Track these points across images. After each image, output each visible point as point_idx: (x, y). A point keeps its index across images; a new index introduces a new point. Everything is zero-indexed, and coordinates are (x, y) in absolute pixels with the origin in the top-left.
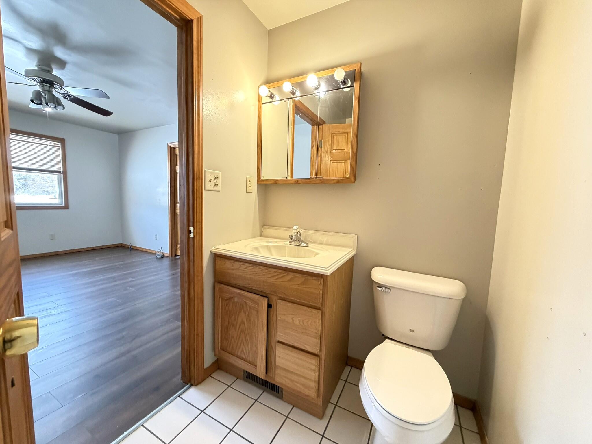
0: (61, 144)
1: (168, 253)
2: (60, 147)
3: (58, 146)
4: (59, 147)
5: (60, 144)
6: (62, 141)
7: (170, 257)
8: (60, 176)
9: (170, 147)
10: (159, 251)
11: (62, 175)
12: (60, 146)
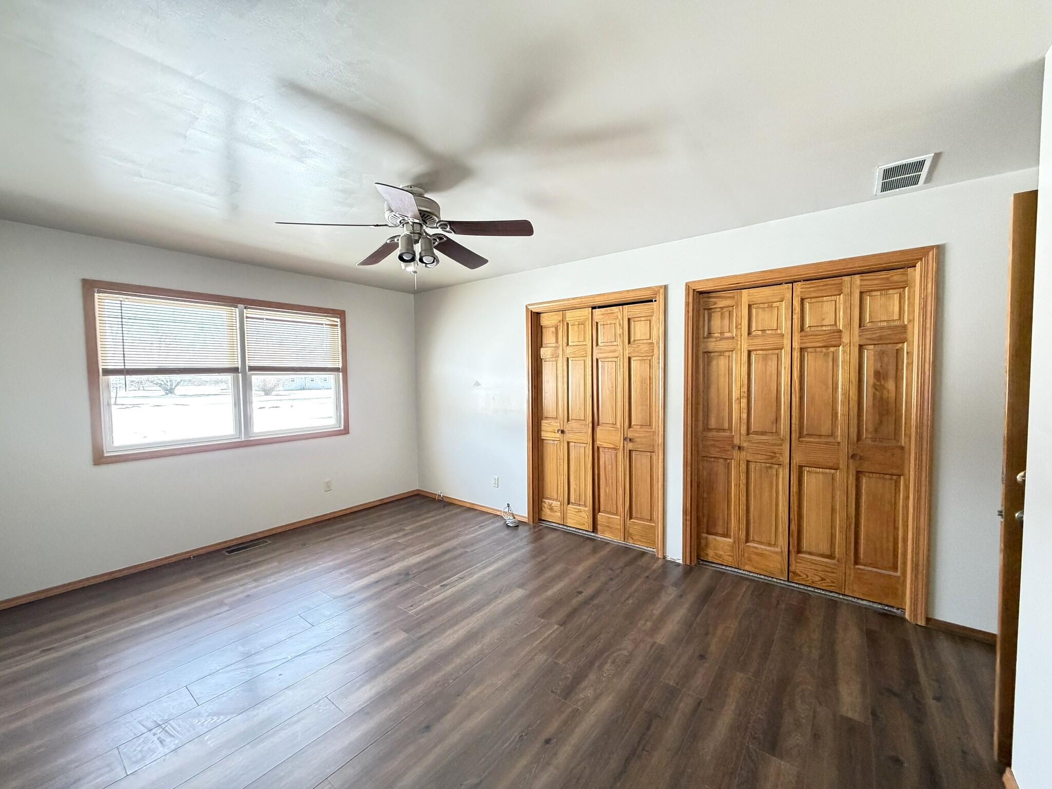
0: (341, 321)
1: (527, 516)
2: (339, 326)
3: (336, 323)
4: (337, 325)
5: (338, 320)
6: (341, 314)
7: (531, 523)
8: (339, 375)
9: (531, 311)
10: (506, 510)
11: (341, 374)
12: (339, 324)
